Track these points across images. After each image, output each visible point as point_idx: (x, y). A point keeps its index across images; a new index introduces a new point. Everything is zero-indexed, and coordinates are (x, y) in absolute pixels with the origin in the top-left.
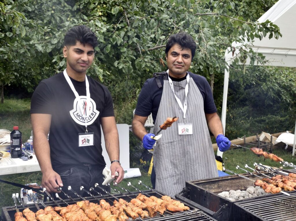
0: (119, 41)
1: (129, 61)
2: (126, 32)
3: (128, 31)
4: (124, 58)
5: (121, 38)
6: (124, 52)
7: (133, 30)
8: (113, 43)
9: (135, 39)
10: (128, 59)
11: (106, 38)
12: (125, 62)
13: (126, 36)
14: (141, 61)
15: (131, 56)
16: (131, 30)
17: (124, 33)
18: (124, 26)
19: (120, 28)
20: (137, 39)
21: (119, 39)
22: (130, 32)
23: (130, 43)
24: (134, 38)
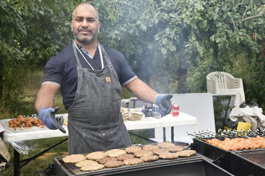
0: (215, 16)
1: (224, 35)
2: (220, 8)
3: (222, 6)
4: (219, 32)
5: (216, 13)
6: (219, 27)
7: (226, 4)
8: (209, 18)
9: (229, 14)
10: (223, 33)
11: (202, 14)
12: (220, 37)
13: (220, 11)
14: (235, 35)
15: (225, 30)
16: (224, 5)
17: (219, 8)
18: (217, 1)
19: (214, 4)
20: (231, 13)
21: (215, 15)
22: (224, 7)
23: (225, 17)
24: (227, 12)
